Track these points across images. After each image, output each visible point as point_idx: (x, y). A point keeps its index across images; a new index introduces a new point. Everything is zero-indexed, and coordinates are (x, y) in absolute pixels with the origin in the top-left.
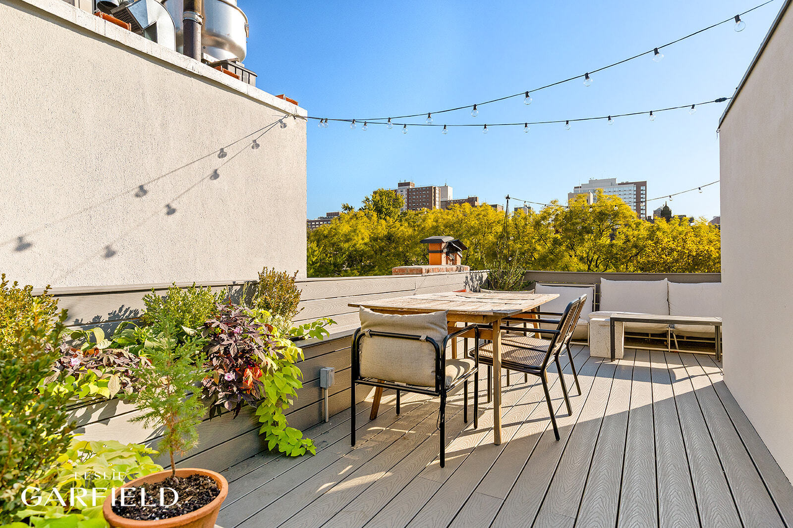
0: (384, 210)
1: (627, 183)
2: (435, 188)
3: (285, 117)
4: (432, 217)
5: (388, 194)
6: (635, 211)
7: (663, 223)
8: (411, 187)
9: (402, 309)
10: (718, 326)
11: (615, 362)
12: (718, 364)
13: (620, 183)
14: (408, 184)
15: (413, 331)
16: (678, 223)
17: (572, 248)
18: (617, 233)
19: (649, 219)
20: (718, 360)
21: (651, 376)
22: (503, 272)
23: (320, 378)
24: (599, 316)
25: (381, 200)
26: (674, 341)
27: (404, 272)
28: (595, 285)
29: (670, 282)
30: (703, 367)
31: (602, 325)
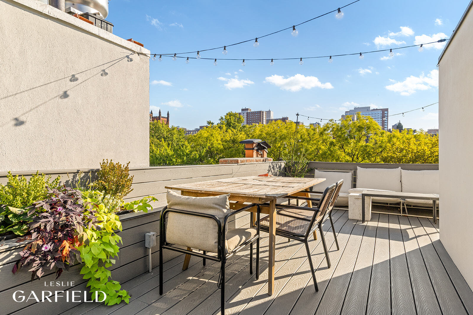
0: (232, 124)
1: (377, 110)
2: (263, 112)
3: (131, 54)
4: (259, 128)
5: (234, 115)
6: (381, 126)
7: (397, 133)
8: (249, 111)
9: (201, 191)
10: (435, 200)
11: (365, 224)
12: (434, 225)
13: (373, 109)
14: (247, 109)
15: (203, 210)
16: (406, 133)
17: (343, 148)
18: (370, 138)
19: (390, 131)
20: (435, 223)
21: (389, 234)
22: (294, 162)
23: (145, 240)
24: (355, 192)
25: (230, 119)
26: (405, 208)
27: (227, 162)
28: (353, 171)
29: (402, 170)
30: (424, 227)
31: (357, 198)
